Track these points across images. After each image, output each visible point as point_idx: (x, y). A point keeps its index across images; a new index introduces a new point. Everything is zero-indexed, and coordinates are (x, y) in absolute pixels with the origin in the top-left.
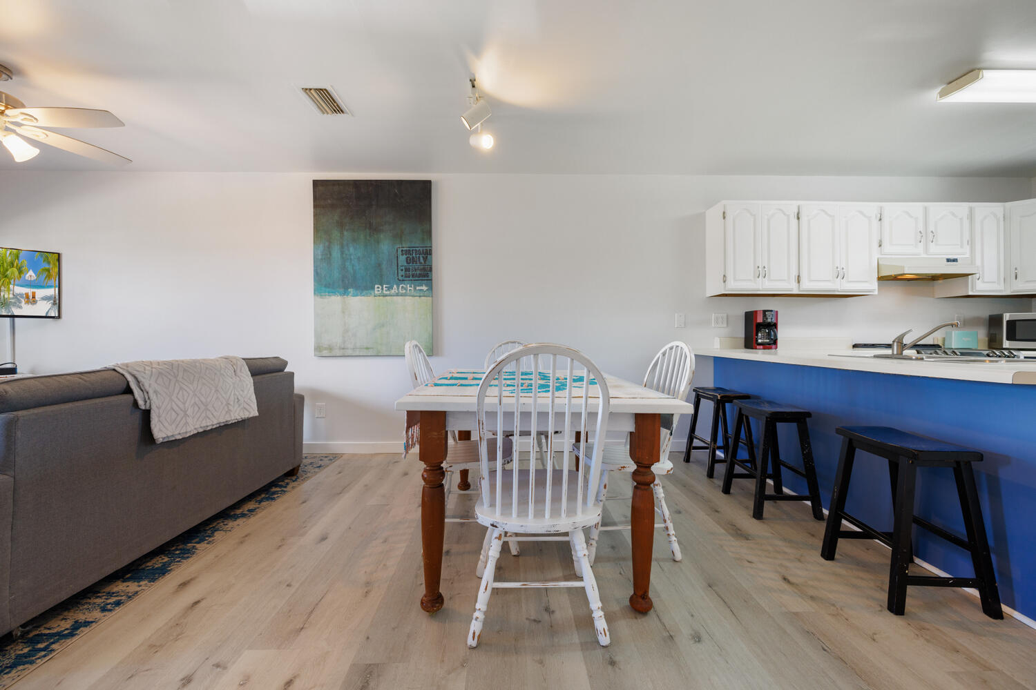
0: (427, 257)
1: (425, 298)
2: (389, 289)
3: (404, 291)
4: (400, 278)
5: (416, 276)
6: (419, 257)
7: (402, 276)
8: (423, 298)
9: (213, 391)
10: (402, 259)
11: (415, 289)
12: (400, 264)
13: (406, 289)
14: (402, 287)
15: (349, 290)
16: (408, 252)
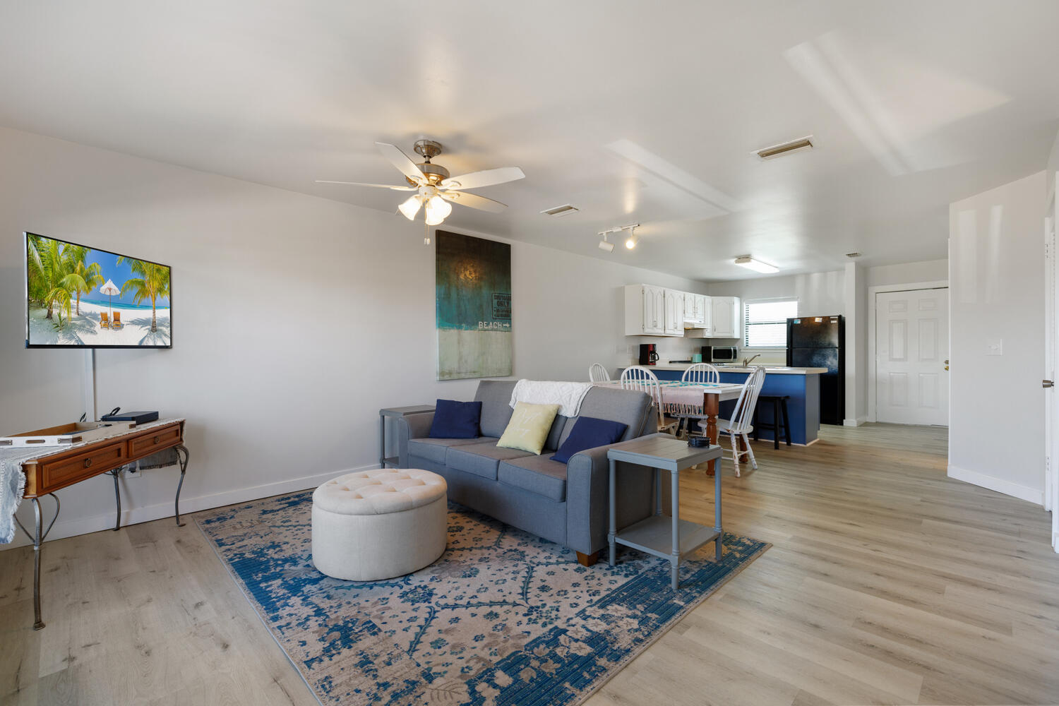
0: (509, 302)
1: (507, 332)
2: (488, 325)
3: (496, 327)
5: (503, 316)
6: (504, 302)
7: (495, 315)
10: (495, 301)
11: (502, 325)
12: (494, 306)
14: (495, 324)
15: (463, 325)
16: (498, 297)
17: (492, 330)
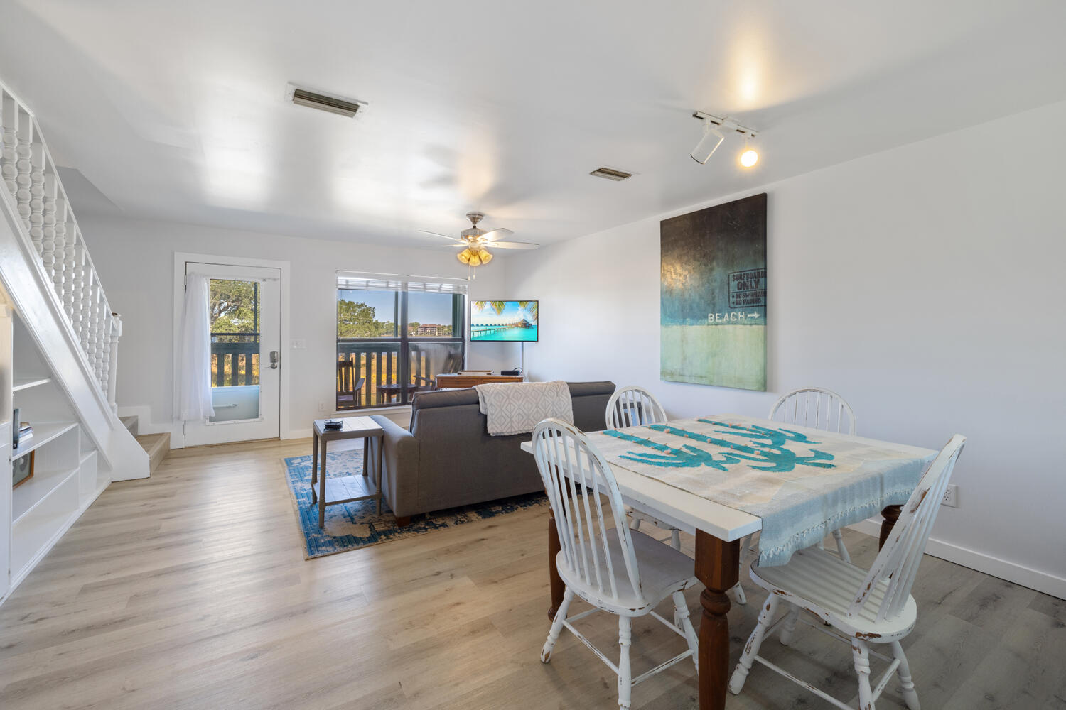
0: (758, 280)
1: (757, 326)
2: (722, 317)
3: (735, 319)
4: (732, 305)
5: (748, 302)
6: (751, 281)
7: (733, 303)
8: (754, 326)
9: (534, 407)
10: (734, 284)
11: (746, 316)
12: (731, 291)
13: (737, 317)
14: (733, 315)
15: (687, 319)
16: (739, 277)
17: (728, 323)
